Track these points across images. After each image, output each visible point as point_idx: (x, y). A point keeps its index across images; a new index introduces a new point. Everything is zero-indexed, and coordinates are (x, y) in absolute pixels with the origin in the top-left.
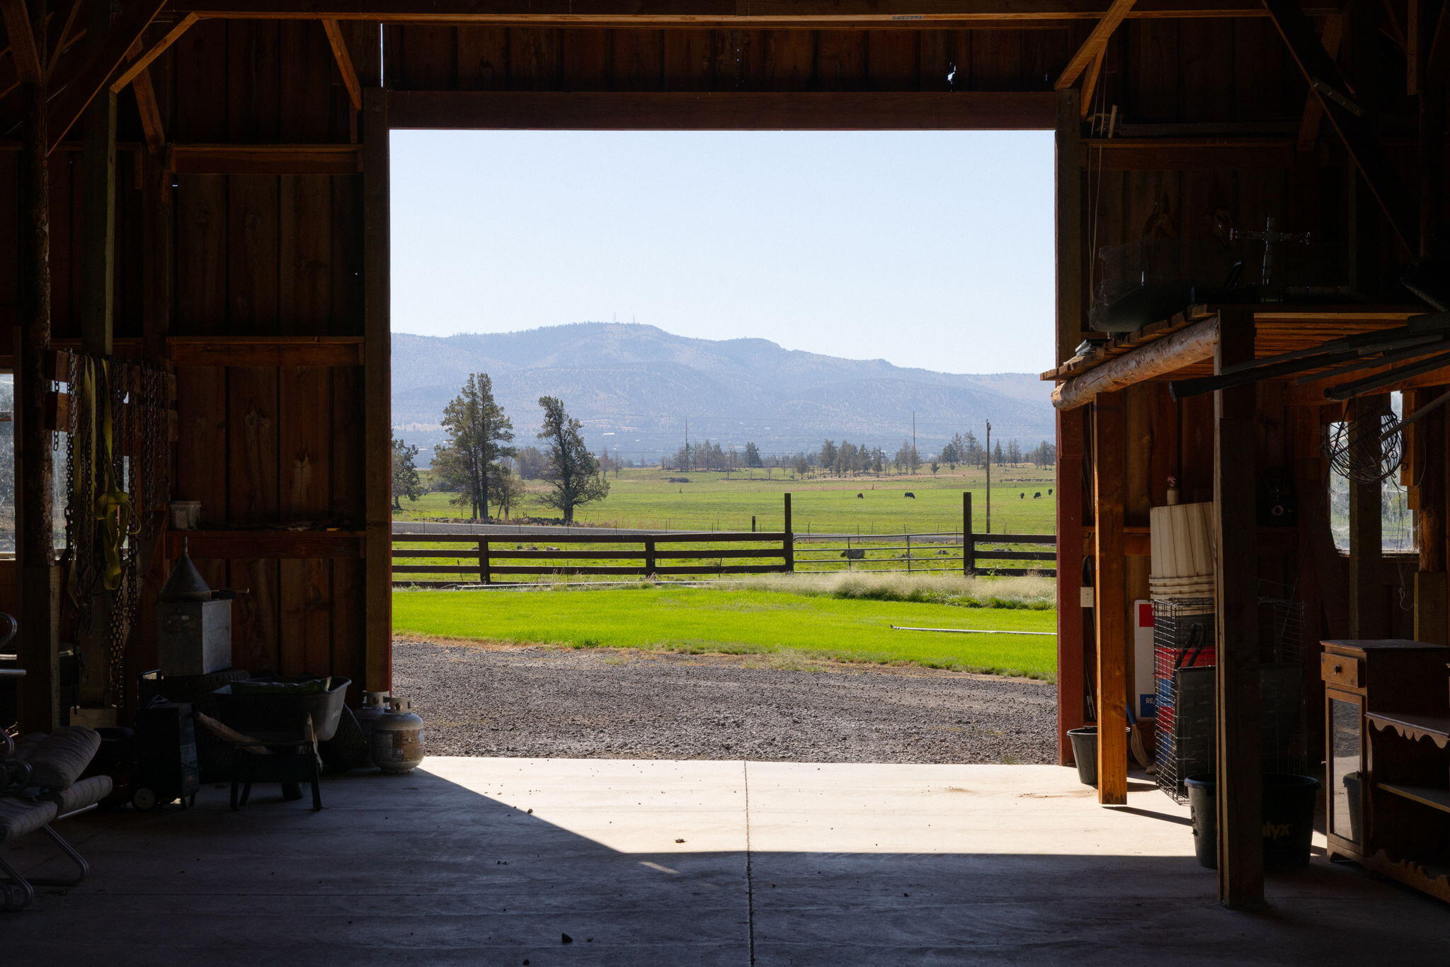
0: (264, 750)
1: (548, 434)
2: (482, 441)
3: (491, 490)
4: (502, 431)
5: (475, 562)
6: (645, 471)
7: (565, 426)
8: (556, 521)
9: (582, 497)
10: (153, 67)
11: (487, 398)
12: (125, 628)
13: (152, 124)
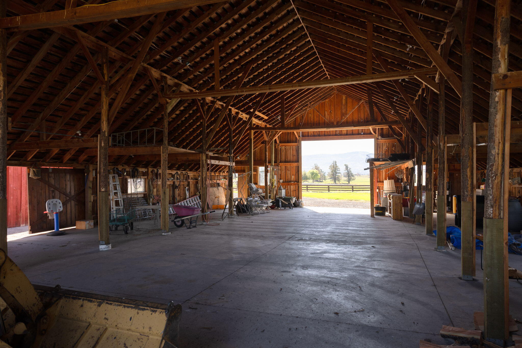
0: (287, 204)
1: (346, 170)
2: (335, 171)
3: (337, 179)
4: (338, 170)
5: (327, 189)
6: (365, 176)
7: (348, 169)
8: (347, 184)
9: (351, 180)
10: (278, 137)
11: (336, 165)
12: (275, 192)
13: (278, 142)
